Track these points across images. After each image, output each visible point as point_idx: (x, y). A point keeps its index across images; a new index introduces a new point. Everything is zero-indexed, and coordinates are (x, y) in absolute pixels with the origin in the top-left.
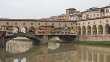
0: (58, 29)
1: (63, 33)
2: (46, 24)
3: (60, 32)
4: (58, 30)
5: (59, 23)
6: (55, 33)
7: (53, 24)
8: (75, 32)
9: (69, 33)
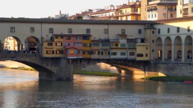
0: (101, 44)
1: (115, 54)
2: (70, 30)
3: (106, 50)
4: (100, 47)
5: (106, 27)
6: (91, 53)
7: (88, 30)
8: (148, 52)
9: (132, 54)
